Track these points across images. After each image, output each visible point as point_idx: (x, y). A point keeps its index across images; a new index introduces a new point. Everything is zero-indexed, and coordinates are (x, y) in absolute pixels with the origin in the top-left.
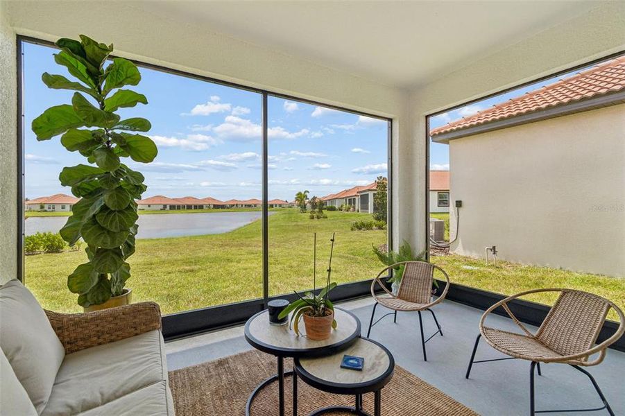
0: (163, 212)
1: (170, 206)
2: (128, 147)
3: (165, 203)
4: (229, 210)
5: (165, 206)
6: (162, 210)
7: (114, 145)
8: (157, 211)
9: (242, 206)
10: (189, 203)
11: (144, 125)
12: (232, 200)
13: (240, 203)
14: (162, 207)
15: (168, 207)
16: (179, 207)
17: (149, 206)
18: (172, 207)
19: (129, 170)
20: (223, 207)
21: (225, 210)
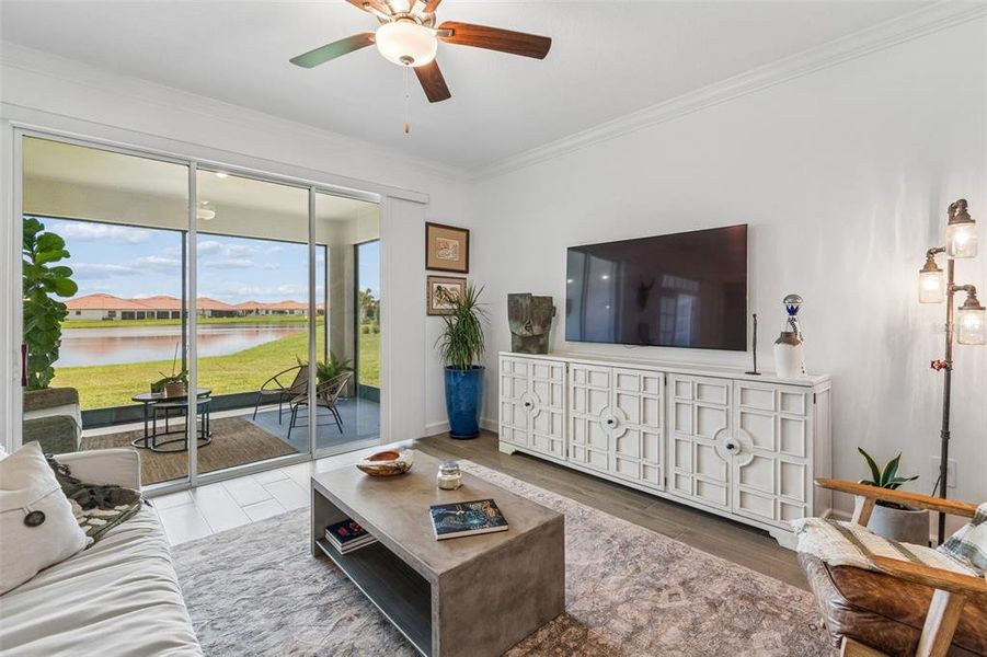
0: (108, 323)
1: (123, 313)
2: (52, 286)
3: (111, 307)
4: (241, 319)
5: (112, 314)
6: (104, 319)
7: (42, 285)
8: (97, 321)
9: (267, 312)
10: (163, 307)
11: (68, 272)
12: (249, 303)
13: (265, 307)
14: (106, 314)
15: (119, 315)
16: (141, 316)
17: (79, 313)
18: (128, 315)
19: (54, 302)
20: (230, 314)
21: (235, 319)
